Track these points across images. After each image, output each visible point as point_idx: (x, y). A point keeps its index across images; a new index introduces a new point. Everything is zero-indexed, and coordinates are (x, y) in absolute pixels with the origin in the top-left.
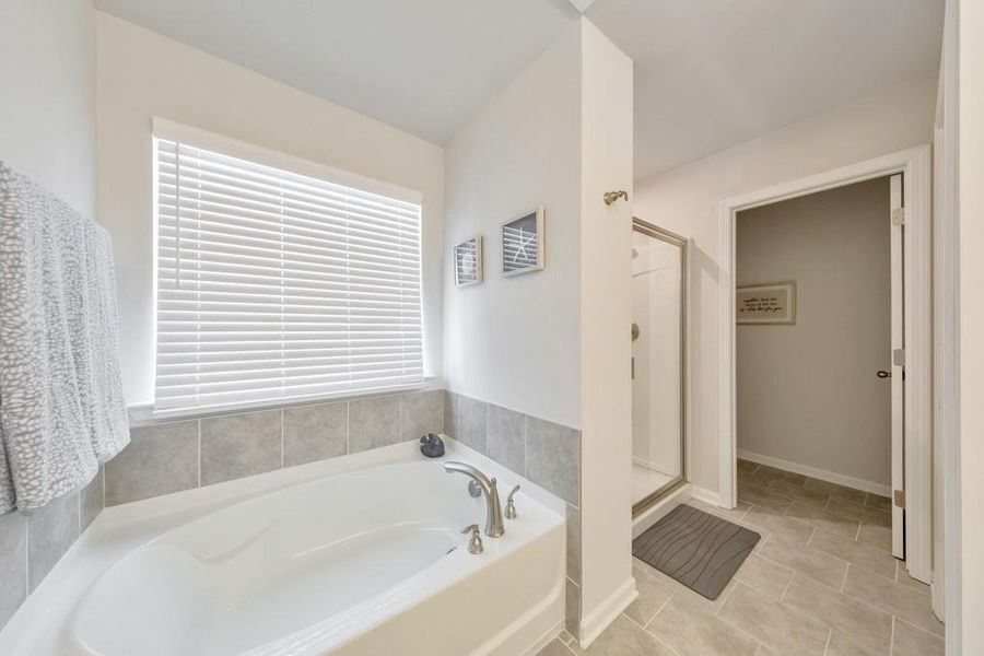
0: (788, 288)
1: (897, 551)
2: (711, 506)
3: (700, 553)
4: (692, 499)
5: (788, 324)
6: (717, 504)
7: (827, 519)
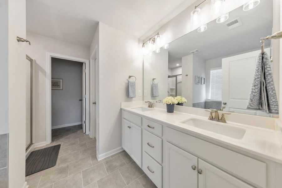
0: (61, 80)
1: (84, 132)
2: (44, 146)
3: (46, 159)
4: (35, 148)
5: (61, 90)
6: (45, 145)
7: (72, 133)
